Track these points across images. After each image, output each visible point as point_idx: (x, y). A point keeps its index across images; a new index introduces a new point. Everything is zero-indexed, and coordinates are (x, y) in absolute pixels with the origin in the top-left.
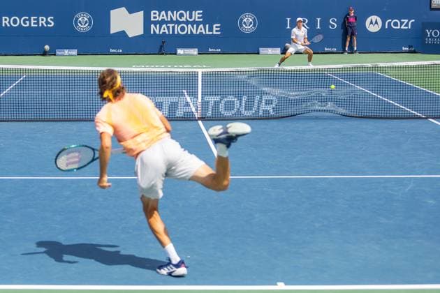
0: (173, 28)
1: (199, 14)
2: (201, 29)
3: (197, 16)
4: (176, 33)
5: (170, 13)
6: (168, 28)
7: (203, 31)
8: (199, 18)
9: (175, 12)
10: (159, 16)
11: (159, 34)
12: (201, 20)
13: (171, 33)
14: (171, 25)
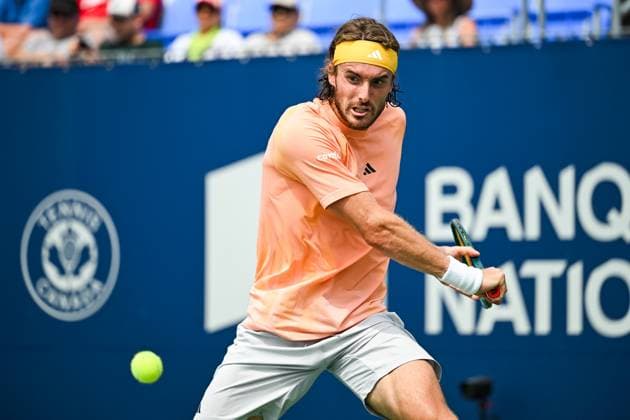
0: (559, 286)
4: (574, 326)
5: (535, 180)
6: (528, 287)
9: (567, 177)
10: (475, 201)
11: (474, 338)
13: (543, 326)
14: (543, 271)
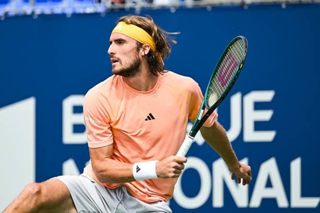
1: (259, 106)
2: (269, 184)
3: (253, 116)
7: (277, 192)
8: (259, 126)
12: (268, 136)
